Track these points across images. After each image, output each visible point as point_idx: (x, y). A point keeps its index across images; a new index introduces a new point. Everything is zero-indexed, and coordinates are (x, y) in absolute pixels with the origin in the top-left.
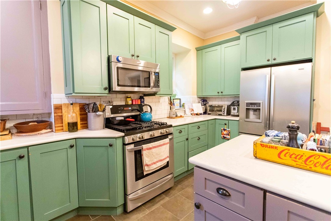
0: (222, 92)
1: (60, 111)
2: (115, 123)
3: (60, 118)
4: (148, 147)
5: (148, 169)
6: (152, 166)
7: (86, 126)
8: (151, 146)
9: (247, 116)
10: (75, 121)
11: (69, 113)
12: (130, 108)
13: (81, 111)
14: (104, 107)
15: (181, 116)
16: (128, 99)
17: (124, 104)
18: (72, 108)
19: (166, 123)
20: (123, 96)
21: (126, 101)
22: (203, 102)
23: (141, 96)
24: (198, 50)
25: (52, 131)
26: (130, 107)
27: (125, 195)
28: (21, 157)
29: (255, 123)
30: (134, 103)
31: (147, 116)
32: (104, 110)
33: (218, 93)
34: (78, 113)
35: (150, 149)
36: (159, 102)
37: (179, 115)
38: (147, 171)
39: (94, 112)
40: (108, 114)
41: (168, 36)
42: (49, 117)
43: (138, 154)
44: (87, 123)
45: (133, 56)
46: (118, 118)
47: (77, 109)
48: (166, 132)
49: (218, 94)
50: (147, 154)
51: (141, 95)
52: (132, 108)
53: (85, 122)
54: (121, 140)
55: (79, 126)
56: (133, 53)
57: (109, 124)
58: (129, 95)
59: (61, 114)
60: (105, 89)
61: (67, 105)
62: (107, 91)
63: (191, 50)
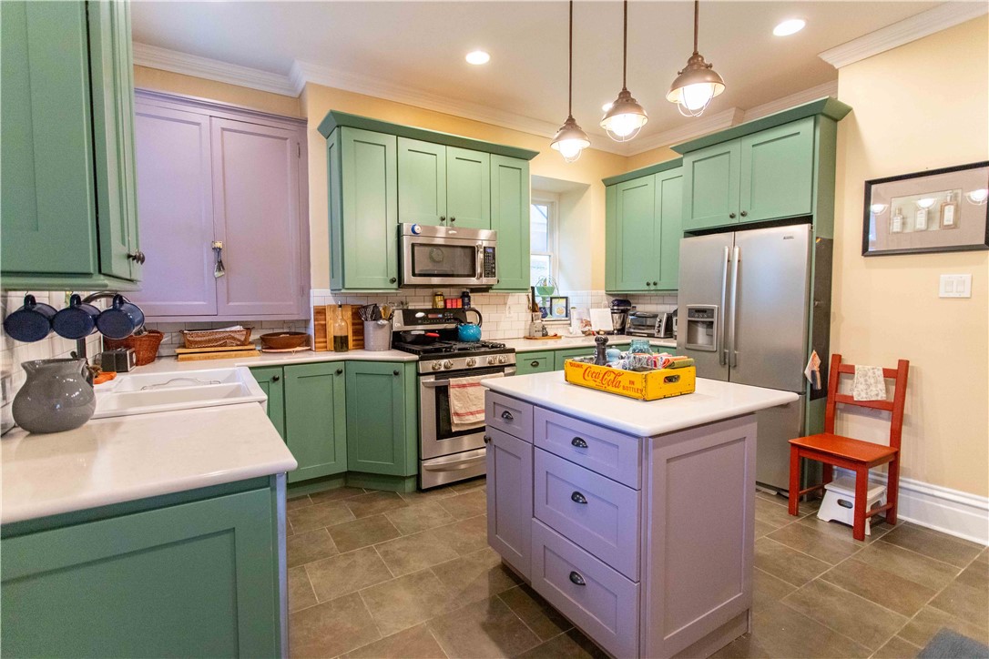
0: (655, 284)
1: (323, 317)
2: (409, 339)
3: (322, 329)
4: (460, 383)
5: (459, 422)
6: (467, 417)
7: (361, 345)
8: (465, 382)
9: (691, 337)
10: (344, 334)
11: (335, 321)
12: (440, 316)
13: (353, 319)
14: (391, 312)
15: (556, 335)
16: (438, 299)
17: (431, 307)
18: (340, 313)
19: (504, 345)
20: (429, 291)
21: (434, 302)
22: (618, 305)
23: (464, 293)
24: (609, 183)
25: (310, 350)
26: (440, 313)
27: (419, 460)
28: (275, 379)
29: (704, 353)
30: (449, 306)
31: (471, 331)
32: (390, 318)
33: (648, 284)
34: (350, 322)
35: (464, 386)
36: (505, 304)
37: (551, 333)
38: (457, 425)
39: (374, 320)
40: (399, 325)
41: (518, 171)
42: (306, 327)
43: (442, 393)
44: (363, 340)
45: (443, 219)
46: (413, 333)
47: (349, 314)
48: (500, 361)
49: (647, 288)
50: (458, 394)
51: (465, 290)
52: (444, 315)
53: (360, 338)
54: (413, 367)
55: (351, 343)
56: (444, 215)
57: (398, 341)
58: (440, 291)
59: (323, 322)
60: (393, 281)
61: (333, 308)
62: (395, 285)
63: (589, 185)
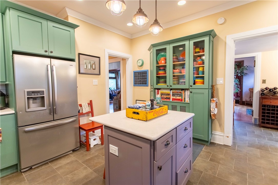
29: (39, 111)
